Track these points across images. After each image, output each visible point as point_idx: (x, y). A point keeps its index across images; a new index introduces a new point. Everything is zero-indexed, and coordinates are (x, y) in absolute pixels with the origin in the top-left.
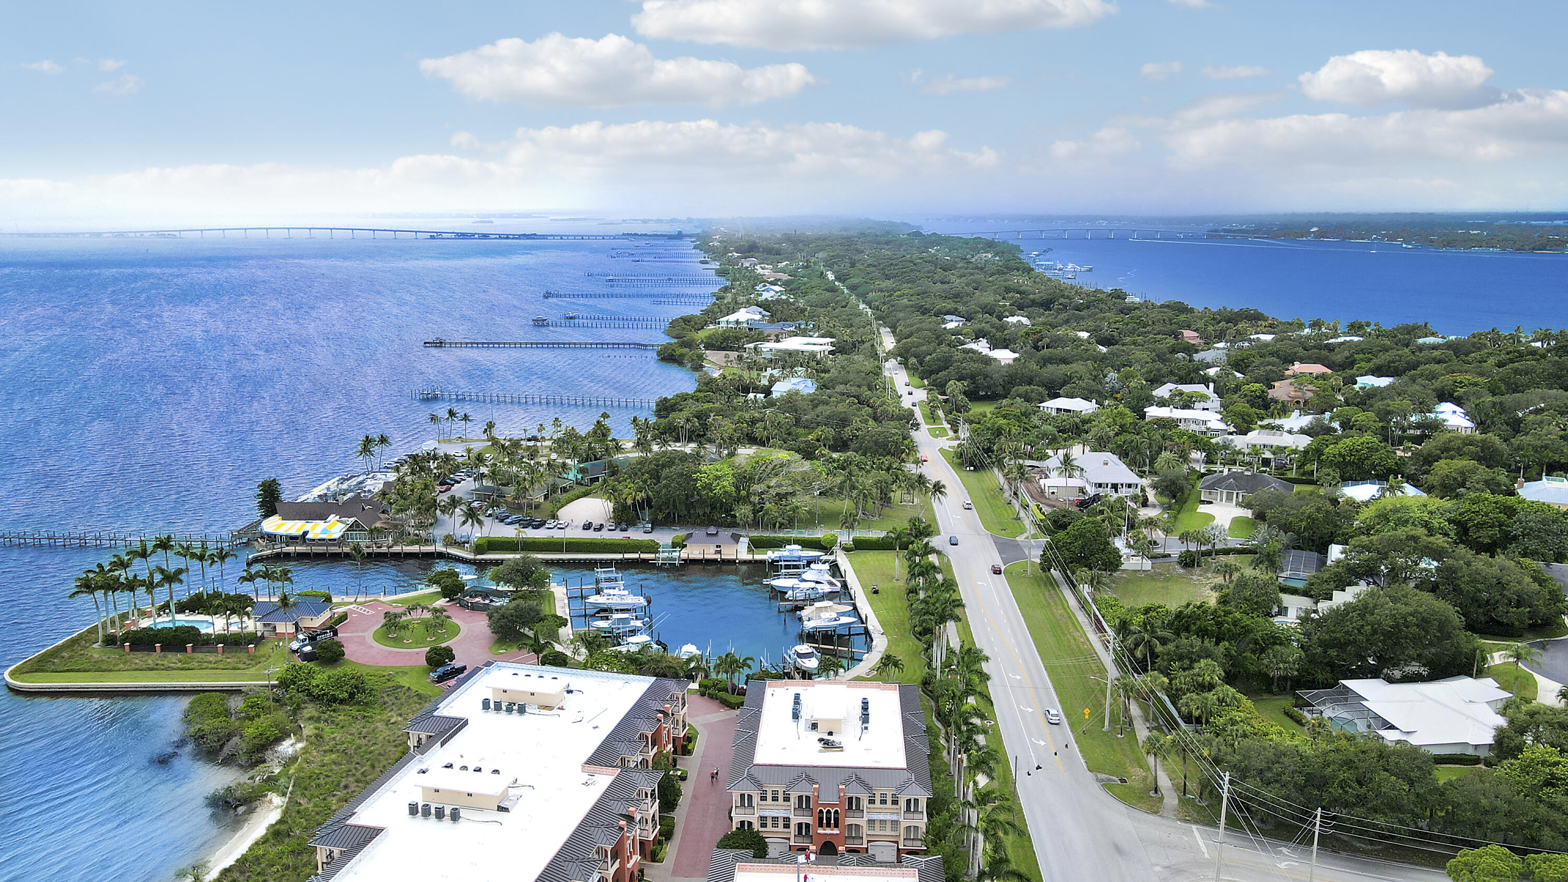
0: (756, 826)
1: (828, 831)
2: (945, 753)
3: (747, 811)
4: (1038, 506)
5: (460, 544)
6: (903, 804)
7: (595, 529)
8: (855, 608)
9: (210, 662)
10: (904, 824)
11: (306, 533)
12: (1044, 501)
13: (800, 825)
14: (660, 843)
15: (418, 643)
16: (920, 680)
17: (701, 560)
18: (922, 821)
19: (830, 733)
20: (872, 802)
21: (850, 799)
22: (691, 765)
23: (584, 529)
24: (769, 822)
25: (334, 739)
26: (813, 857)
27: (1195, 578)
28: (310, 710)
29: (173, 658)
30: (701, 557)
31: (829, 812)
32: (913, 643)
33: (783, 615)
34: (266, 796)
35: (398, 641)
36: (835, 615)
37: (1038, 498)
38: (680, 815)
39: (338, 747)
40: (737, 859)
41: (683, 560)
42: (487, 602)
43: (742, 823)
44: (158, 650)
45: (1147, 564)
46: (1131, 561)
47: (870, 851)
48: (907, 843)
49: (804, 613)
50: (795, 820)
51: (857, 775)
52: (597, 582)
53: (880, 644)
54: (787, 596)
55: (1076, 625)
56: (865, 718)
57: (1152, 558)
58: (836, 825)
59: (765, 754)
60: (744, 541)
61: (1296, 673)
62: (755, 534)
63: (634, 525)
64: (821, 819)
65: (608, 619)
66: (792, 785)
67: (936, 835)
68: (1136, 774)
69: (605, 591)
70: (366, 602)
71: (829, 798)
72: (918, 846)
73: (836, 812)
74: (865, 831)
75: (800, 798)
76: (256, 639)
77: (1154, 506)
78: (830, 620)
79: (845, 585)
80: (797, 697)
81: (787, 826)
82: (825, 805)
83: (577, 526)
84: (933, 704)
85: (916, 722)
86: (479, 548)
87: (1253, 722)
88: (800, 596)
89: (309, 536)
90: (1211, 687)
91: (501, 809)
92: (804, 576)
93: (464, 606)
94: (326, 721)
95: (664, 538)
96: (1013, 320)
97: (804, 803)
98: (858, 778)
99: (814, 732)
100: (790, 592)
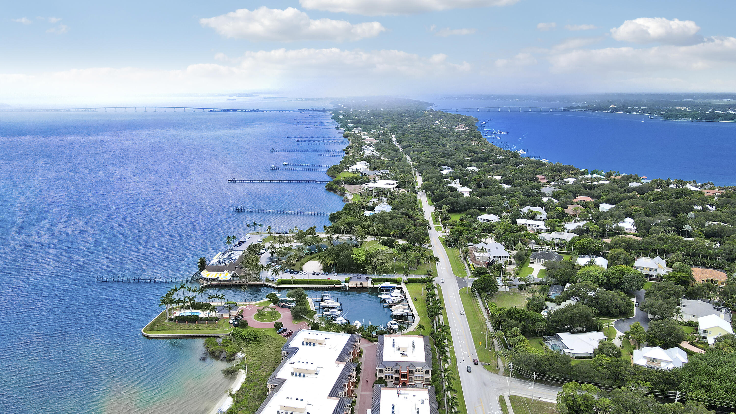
0: (384, 378)
1: (404, 379)
2: (437, 356)
3: (382, 374)
4: (473, 264)
5: (271, 281)
6: (424, 372)
7: (317, 275)
8: (409, 306)
9: (205, 327)
10: (425, 377)
11: (218, 278)
12: (475, 262)
13: (396, 378)
14: (357, 383)
15: (269, 320)
16: (430, 332)
17: (355, 287)
18: (430, 376)
19: (404, 352)
20: (416, 371)
21: (410, 370)
22: (362, 360)
23: (313, 274)
24: (387, 377)
25: (254, 353)
26: (401, 386)
27: (523, 294)
28: (243, 343)
29: (193, 325)
30: (355, 286)
31: (404, 374)
32: (428, 319)
33: (385, 308)
34: (239, 370)
35: (262, 319)
36: (403, 310)
37: (473, 261)
38: (361, 375)
39: (256, 355)
40: (381, 387)
41: (350, 287)
42: (287, 304)
43: (380, 377)
44: (187, 323)
45: (507, 289)
46: (502, 288)
47: (415, 385)
48: (426, 382)
49: (392, 309)
50: (394, 377)
51: (412, 364)
52: (322, 296)
53: (417, 319)
54: (386, 302)
55: (481, 312)
56: (414, 347)
57: (509, 286)
58: (406, 378)
59: (386, 357)
60: (370, 280)
61: (544, 330)
62: (374, 277)
63: (330, 273)
64: (402, 376)
65: (328, 311)
66: (394, 367)
67: (434, 380)
68: (493, 362)
69: (326, 301)
70: (247, 305)
71: (404, 370)
72: (428, 383)
73: (406, 374)
74: (414, 379)
75: (396, 370)
76: (217, 319)
77: (514, 264)
78: (401, 312)
79: (405, 297)
80: (394, 340)
81: (392, 378)
82: (403, 372)
83: (310, 273)
84: (434, 340)
85: (428, 348)
86: (279, 284)
87: (526, 347)
88: (391, 302)
89: (219, 279)
90: (517, 336)
91: (315, 374)
92: (392, 294)
93: (280, 306)
94: (249, 347)
95: (342, 278)
96: (470, 168)
97: (397, 372)
98: (412, 365)
99: (399, 351)
100: (387, 301)
